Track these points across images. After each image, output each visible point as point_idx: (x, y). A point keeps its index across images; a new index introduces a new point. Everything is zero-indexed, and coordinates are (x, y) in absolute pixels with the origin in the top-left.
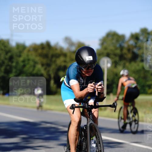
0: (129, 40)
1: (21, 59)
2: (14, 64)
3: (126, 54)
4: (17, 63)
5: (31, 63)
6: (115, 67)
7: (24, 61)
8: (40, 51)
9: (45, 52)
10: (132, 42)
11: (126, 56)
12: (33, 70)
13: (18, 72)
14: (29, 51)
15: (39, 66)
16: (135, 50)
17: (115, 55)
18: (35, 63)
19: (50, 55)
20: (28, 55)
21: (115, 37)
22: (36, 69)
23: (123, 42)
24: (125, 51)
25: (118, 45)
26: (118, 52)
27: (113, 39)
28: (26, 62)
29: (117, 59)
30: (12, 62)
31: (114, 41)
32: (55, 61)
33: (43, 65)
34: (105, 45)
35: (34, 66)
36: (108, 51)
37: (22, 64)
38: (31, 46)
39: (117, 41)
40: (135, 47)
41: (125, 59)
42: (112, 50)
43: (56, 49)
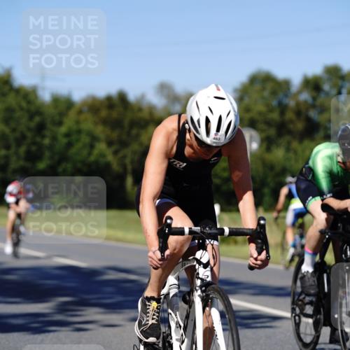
0: (300, 92)
1: (63, 129)
2: (47, 141)
3: (291, 121)
4: (54, 138)
5: (85, 139)
6: (268, 149)
7: (67, 135)
8: (104, 113)
9: (115, 114)
10: (305, 96)
11: (291, 126)
12: (90, 154)
13: (57, 157)
14: (80, 112)
15: (101, 147)
16: (313, 114)
17: (269, 123)
18: (94, 139)
19: (126, 123)
20: (78, 122)
21: (269, 86)
22: (96, 152)
23: (286, 96)
24: (290, 115)
25: (274, 103)
26: (275, 116)
27: (264, 89)
28: (74, 137)
29: (272, 132)
30: (43, 137)
31: (266, 94)
32: (138, 136)
33: (110, 144)
34: (246, 101)
35: (92, 147)
36: (253, 114)
37: (64, 141)
38: (84, 103)
39: (274, 93)
40: (313, 106)
41: (290, 132)
42: (260, 113)
43: (140, 109)
